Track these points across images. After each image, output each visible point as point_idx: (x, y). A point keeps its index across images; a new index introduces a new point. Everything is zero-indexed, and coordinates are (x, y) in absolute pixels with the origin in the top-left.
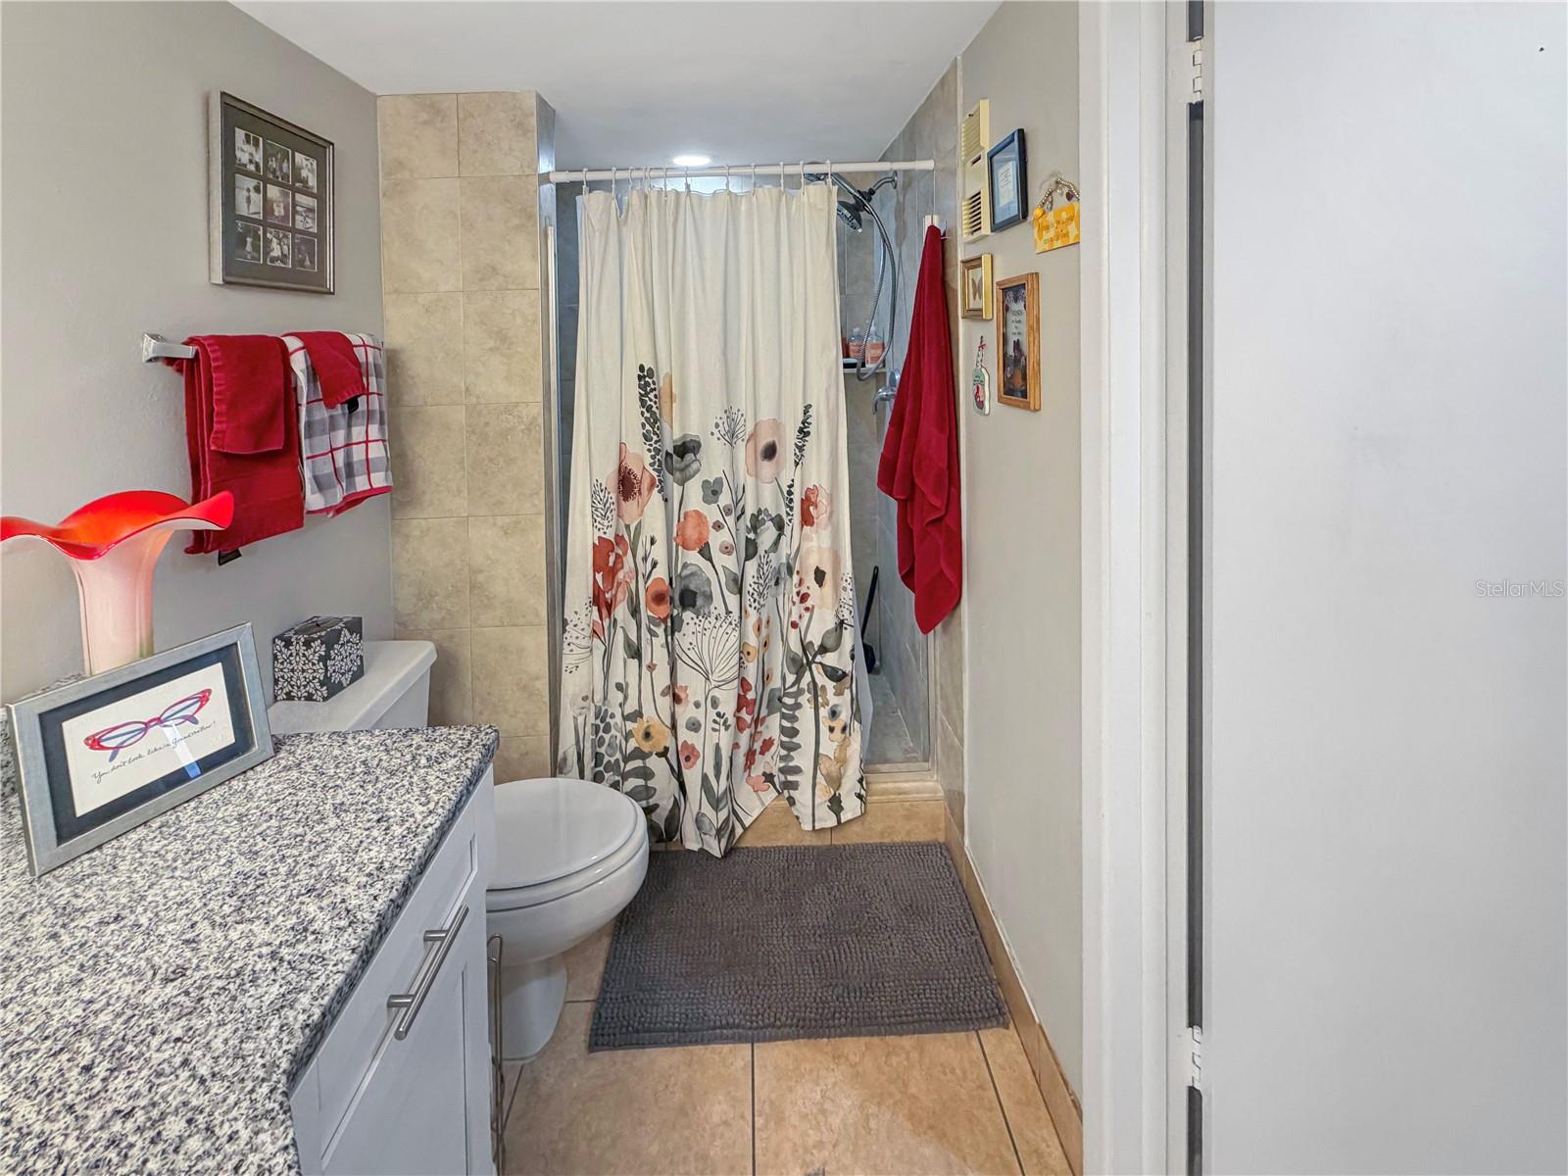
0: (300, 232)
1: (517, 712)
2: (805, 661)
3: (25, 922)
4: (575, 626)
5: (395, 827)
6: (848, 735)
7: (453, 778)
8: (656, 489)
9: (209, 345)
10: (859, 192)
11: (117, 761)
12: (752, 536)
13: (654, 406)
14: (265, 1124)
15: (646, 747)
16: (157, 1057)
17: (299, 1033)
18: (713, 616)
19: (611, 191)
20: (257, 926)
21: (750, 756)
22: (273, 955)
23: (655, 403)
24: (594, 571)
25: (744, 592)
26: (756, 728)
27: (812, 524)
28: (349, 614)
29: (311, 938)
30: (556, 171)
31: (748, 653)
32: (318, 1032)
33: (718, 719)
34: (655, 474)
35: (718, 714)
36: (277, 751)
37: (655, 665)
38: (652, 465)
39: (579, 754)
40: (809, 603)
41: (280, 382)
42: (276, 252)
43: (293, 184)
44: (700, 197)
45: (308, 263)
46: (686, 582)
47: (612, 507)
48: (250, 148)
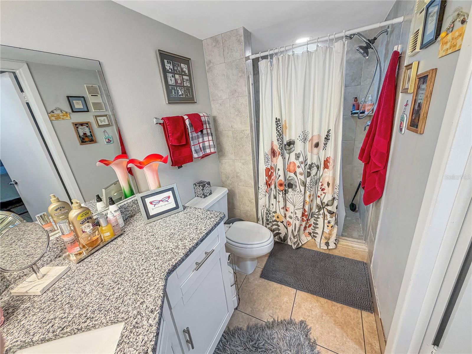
0: (185, 87)
1: (248, 206)
2: (322, 207)
3: (142, 232)
4: (261, 189)
5: (198, 231)
6: (333, 228)
7: (212, 223)
8: (280, 155)
9: (166, 120)
10: (369, 40)
11: (155, 207)
12: (309, 171)
13: (280, 131)
14: (161, 280)
15: (278, 220)
16: (151, 262)
17: (170, 266)
18: (297, 191)
19: (268, 59)
20: (171, 243)
21: (305, 228)
22: (172, 250)
23: (280, 129)
24: (266, 176)
25: (306, 187)
26: (307, 221)
27: (328, 168)
28: (208, 181)
29: (178, 249)
30: (252, 55)
31: (306, 203)
32: (175, 267)
33: (296, 218)
34: (280, 151)
35: (296, 216)
36: (184, 209)
37: (280, 202)
38: (279, 148)
39: (262, 218)
40: (325, 191)
41: (183, 128)
42: (180, 93)
43: (182, 73)
44: (298, 56)
45: (189, 95)
46: (290, 181)
47: (269, 159)
48: (169, 65)
